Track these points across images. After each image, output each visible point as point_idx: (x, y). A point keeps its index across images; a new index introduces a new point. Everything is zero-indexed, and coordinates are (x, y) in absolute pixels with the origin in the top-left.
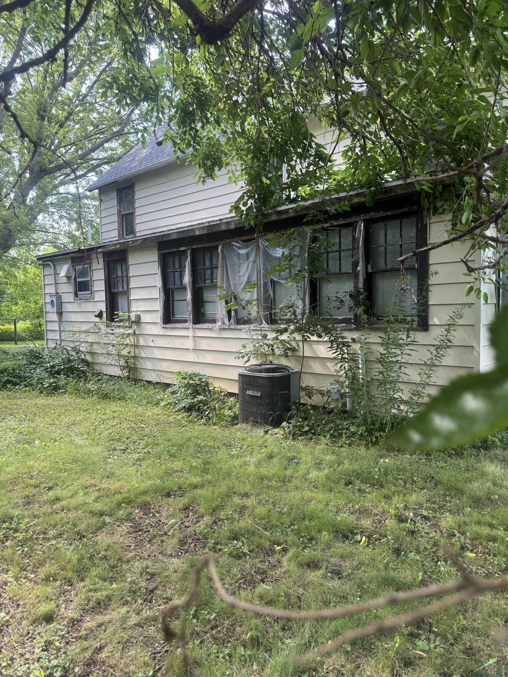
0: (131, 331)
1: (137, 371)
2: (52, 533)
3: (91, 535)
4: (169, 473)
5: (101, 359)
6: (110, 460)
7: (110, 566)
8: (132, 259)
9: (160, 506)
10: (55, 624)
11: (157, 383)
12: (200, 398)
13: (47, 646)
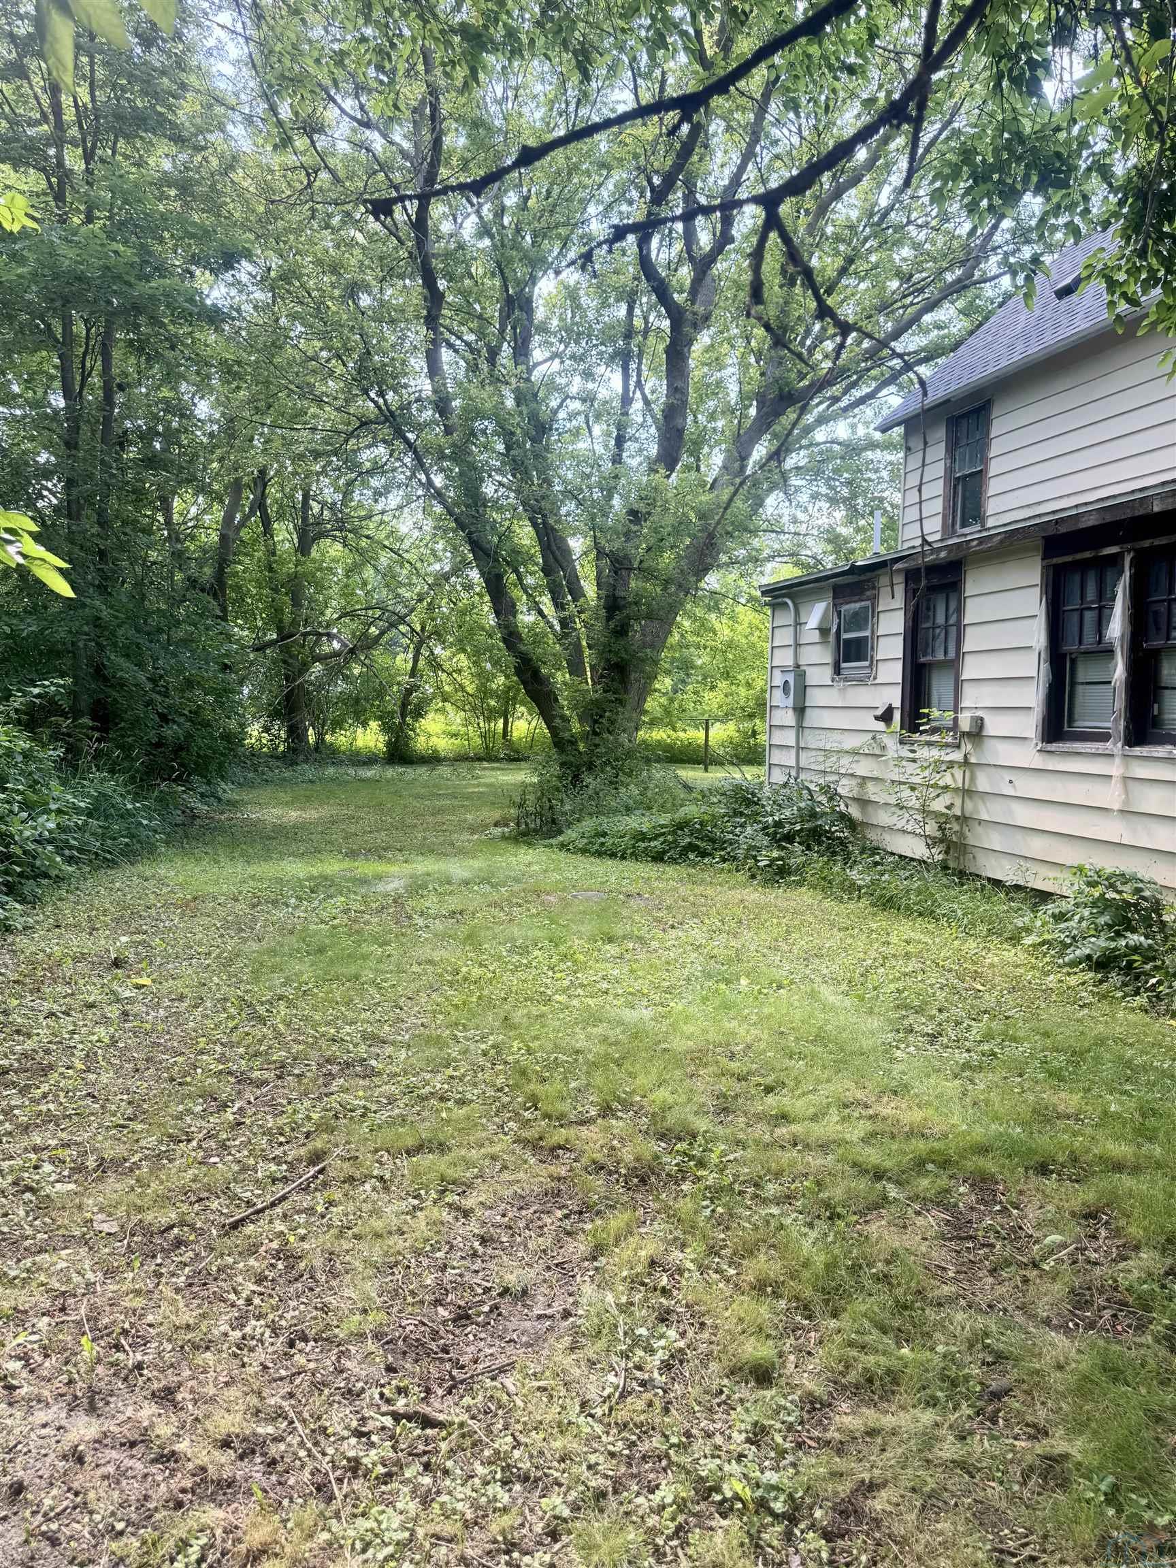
0: (957, 756)
1: (965, 853)
2: (772, 1189)
3: (856, 1218)
4: (1044, 1116)
5: (883, 818)
6: (898, 1053)
7: (897, 1302)
8: (973, 584)
9: (1021, 1192)
10: (774, 1392)
11: (1018, 888)
12: (1135, 939)
13: (758, 1435)
